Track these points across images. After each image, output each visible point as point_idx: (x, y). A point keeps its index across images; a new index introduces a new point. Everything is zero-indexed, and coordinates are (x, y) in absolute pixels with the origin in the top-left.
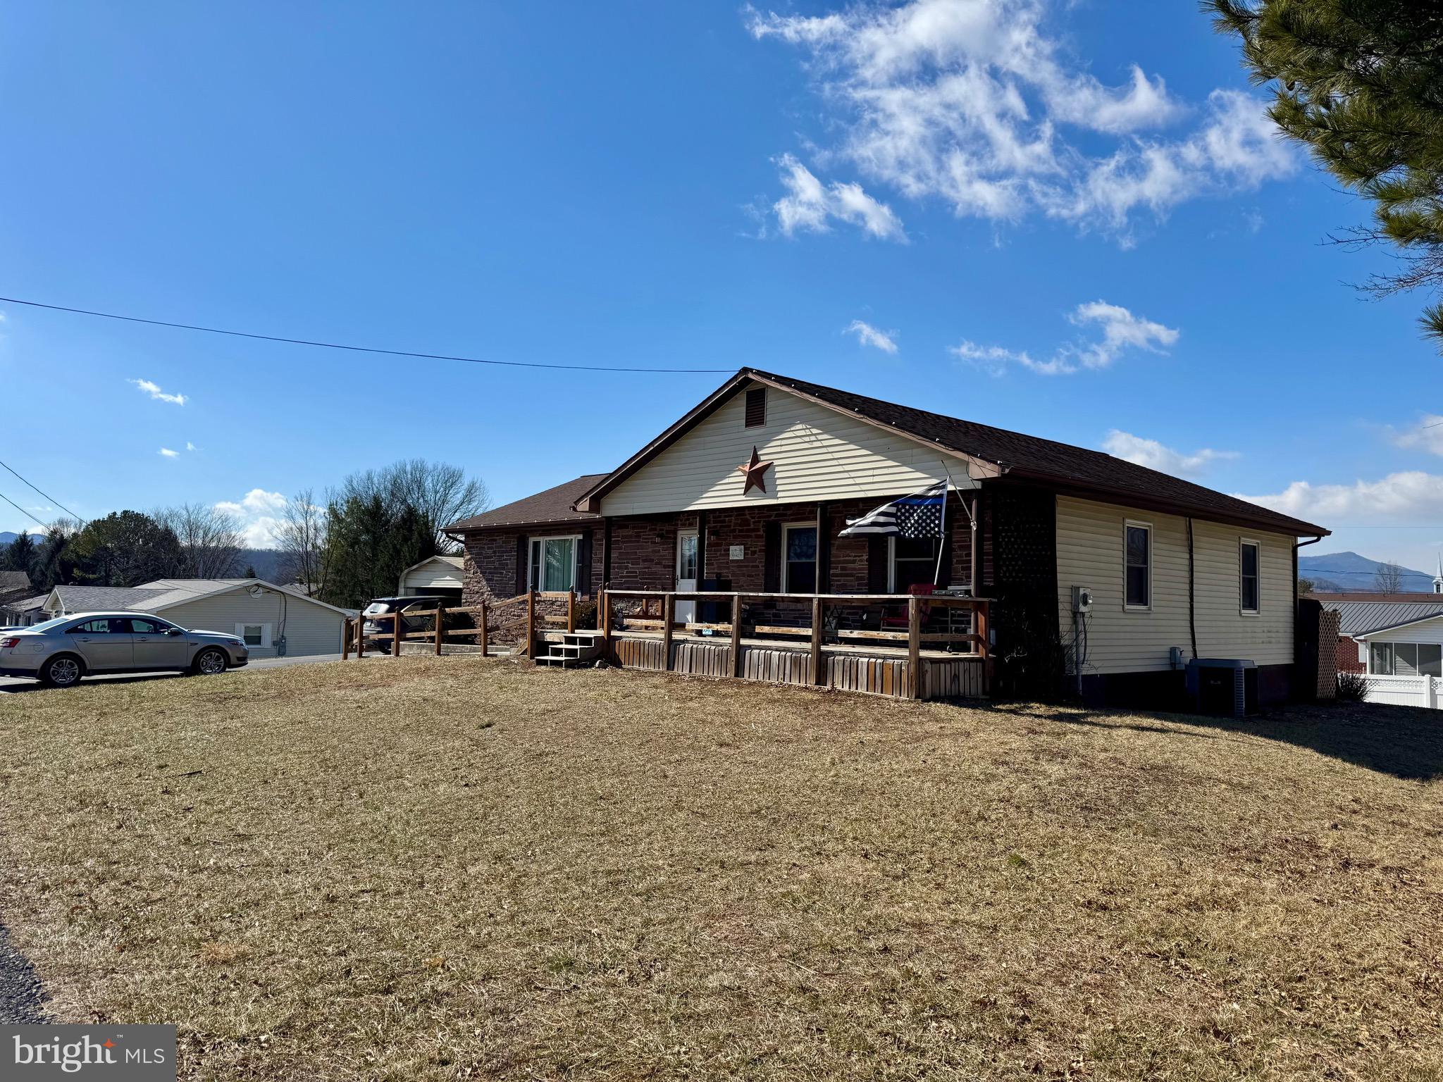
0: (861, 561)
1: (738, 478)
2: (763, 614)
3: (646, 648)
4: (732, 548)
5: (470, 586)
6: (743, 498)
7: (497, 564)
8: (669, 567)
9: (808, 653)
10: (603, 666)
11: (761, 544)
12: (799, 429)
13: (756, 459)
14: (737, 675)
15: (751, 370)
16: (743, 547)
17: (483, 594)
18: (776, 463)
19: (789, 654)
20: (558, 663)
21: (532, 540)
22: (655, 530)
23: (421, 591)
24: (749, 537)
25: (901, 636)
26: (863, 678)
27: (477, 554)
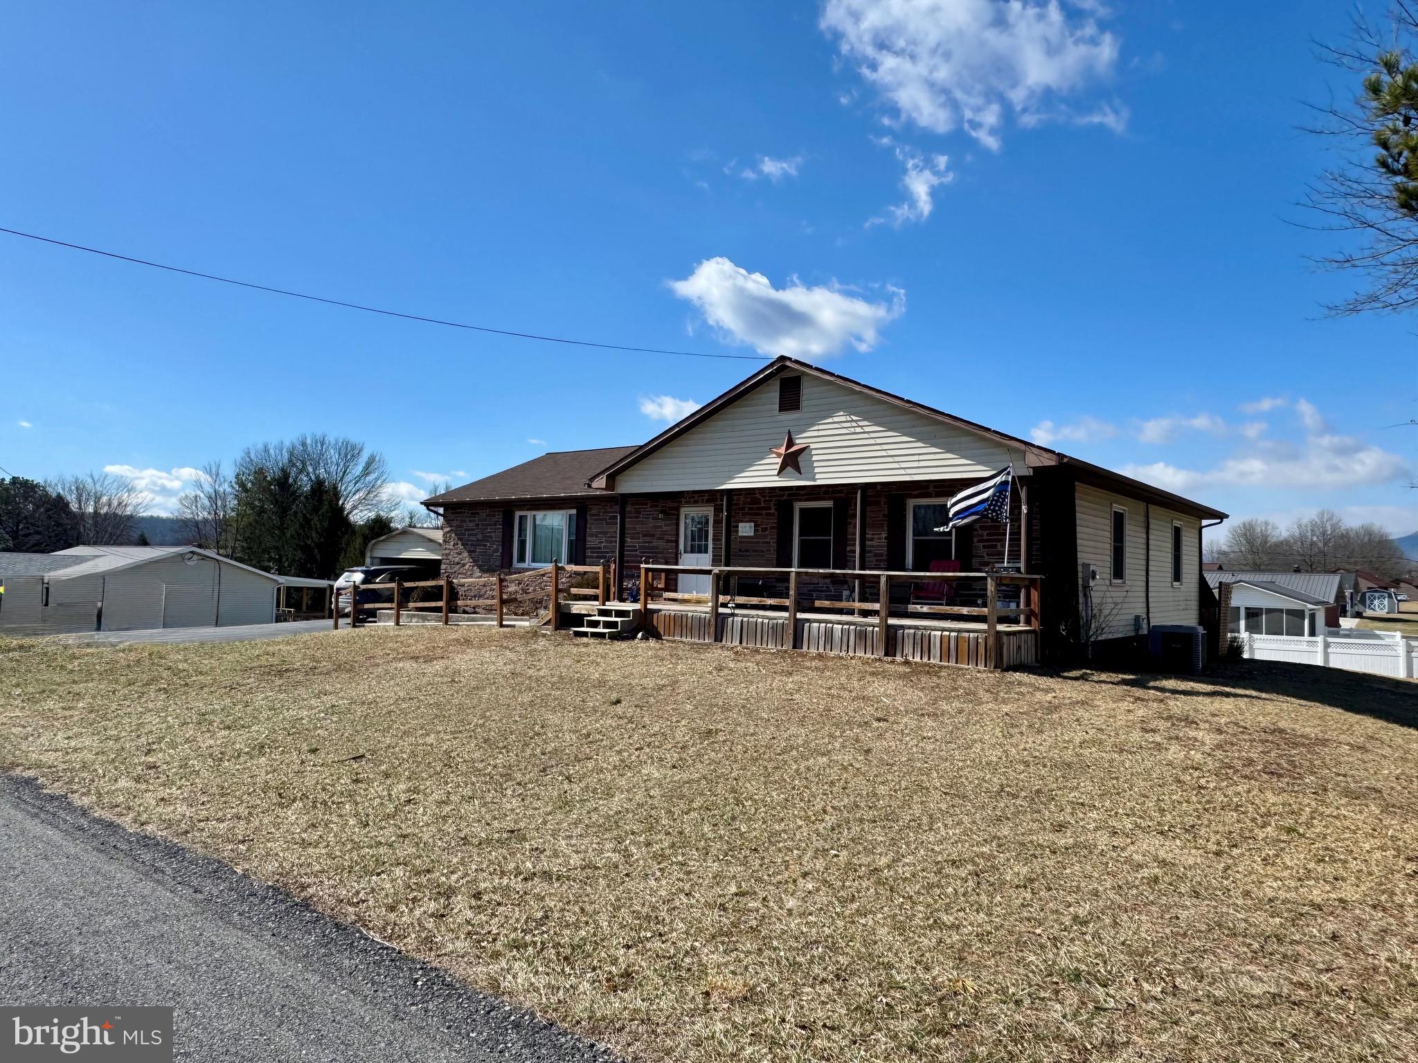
0: (880, 539)
1: (775, 461)
2: (775, 587)
3: (690, 620)
4: (741, 525)
5: (450, 557)
6: (777, 478)
7: (480, 537)
8: (671, 541)
9: (874, 627)
10: (645, 638)
11: (773, 521)
12: (840, 417)
13: (790, 443)
14: (794, 647)
15: (790, 359)
16: (753, 524)
17: (464, 565)
18: (812, 446)
19: (852, 627)
20: (602, 635)
21: (518, 514)
22: (657, 506)
23: (391, 561)
24: (761, 514)
25: (975, 611)
26: (936, 650)
27: (458, 527)
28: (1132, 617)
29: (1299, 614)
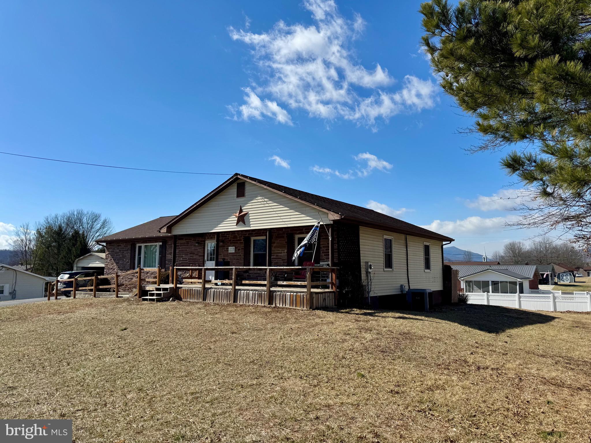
0: (284, 252)
1: (234, 219)
2: (243, 275)
3: (194, 291)
4: (229, 248)
5: (108, 266)
6: (236, 227)
7: (121, 256)
8: (201, 256)
9: (265, 291)
10: (174, 300)
11: (242, 246)
12: (259, 199)
13: (241, 211)
14: (234, 302)
15: (239, 174)
16: (234, 247)
17: (114, 269)
18: (250, 212)
19: (257, 292)
21: (138, 245)
22: (196, 240)
23: (84, 268)
24: (237, 243)
25: (303, 283)
26: (288, 301)
27: (112, 252)
28: (399, 285)
29: (515, 283)
